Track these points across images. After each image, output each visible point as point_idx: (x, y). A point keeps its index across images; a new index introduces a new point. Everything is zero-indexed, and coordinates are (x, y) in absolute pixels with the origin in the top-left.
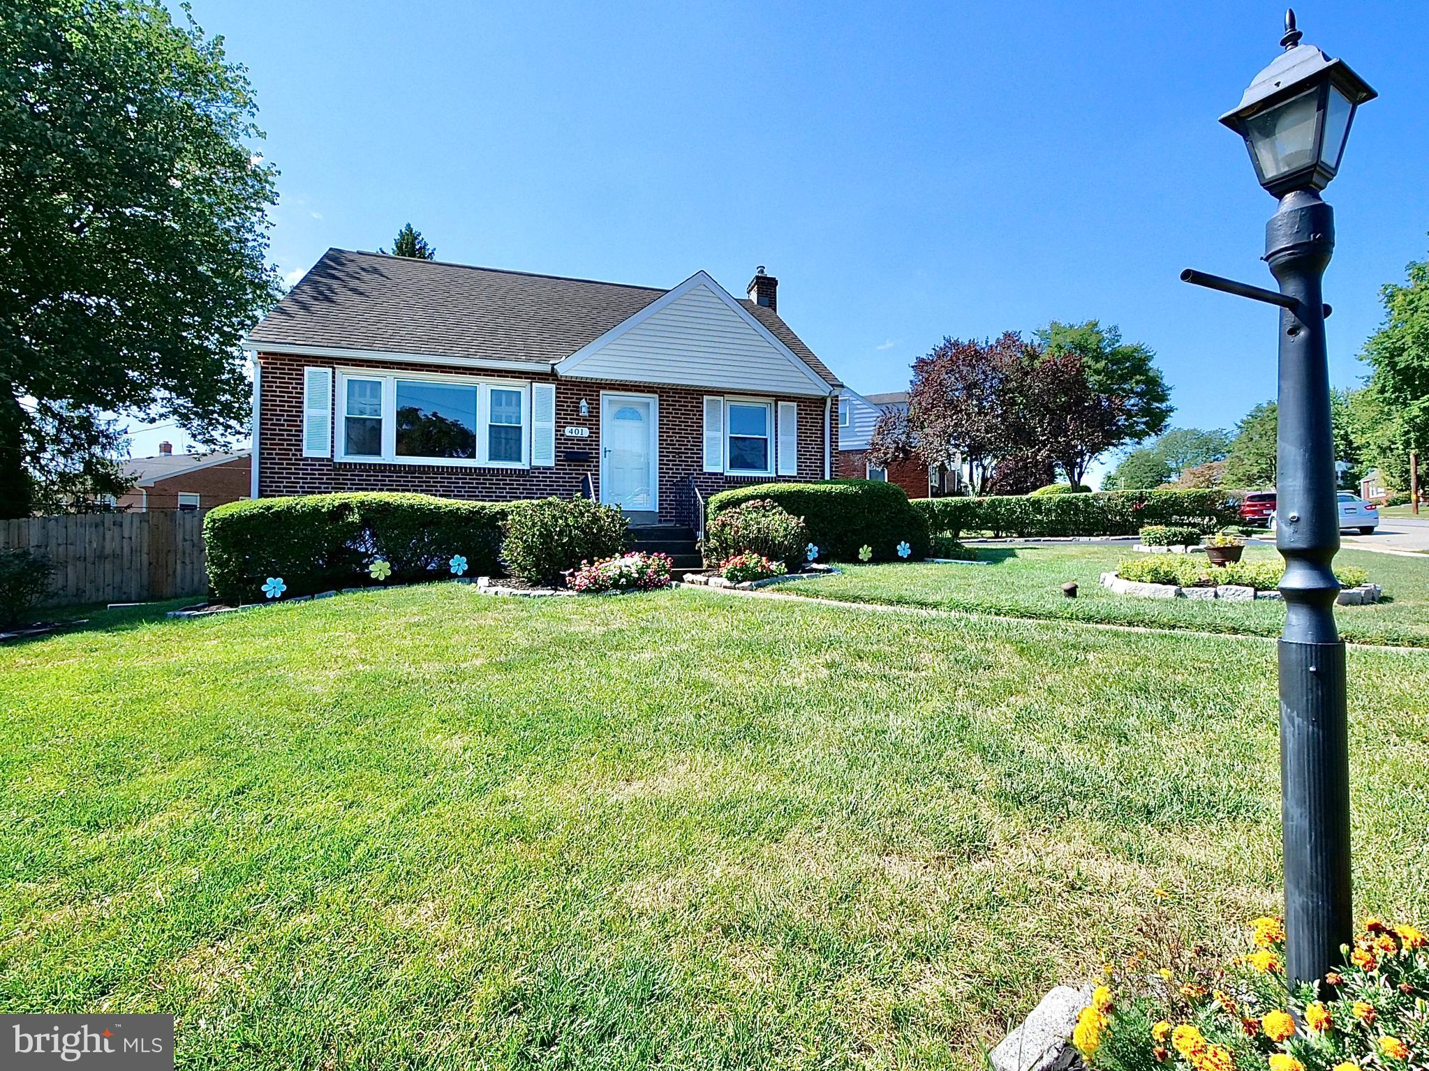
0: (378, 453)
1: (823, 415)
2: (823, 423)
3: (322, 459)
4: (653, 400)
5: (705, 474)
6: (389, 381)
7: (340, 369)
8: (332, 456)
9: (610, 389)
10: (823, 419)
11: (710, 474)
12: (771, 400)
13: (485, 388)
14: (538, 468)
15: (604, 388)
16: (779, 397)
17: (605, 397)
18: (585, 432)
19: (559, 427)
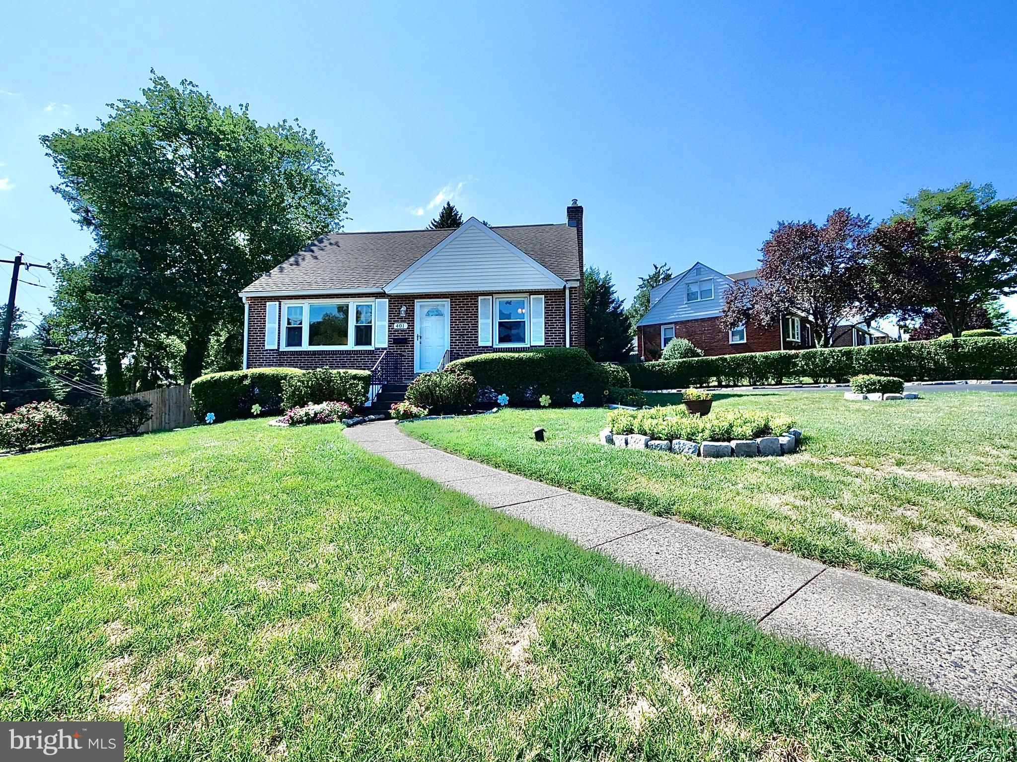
0: (300, 345)
1: (565, 302)
2: (565, 308)
3: (273, 350)
4: (447, 302)
5: (480, 347)
6: (306, 304)
7: (283, 302)
8: (279, 348)
9: (420, 298)
10: (565, 305)
11: (483, 347)
12: (526, 295)
13: (353, 305)
14: (379, 349)
15: (417, 298)
16: (532, 293)
17: (418, 303)
18: (406, 326)
19: (391, 324)
